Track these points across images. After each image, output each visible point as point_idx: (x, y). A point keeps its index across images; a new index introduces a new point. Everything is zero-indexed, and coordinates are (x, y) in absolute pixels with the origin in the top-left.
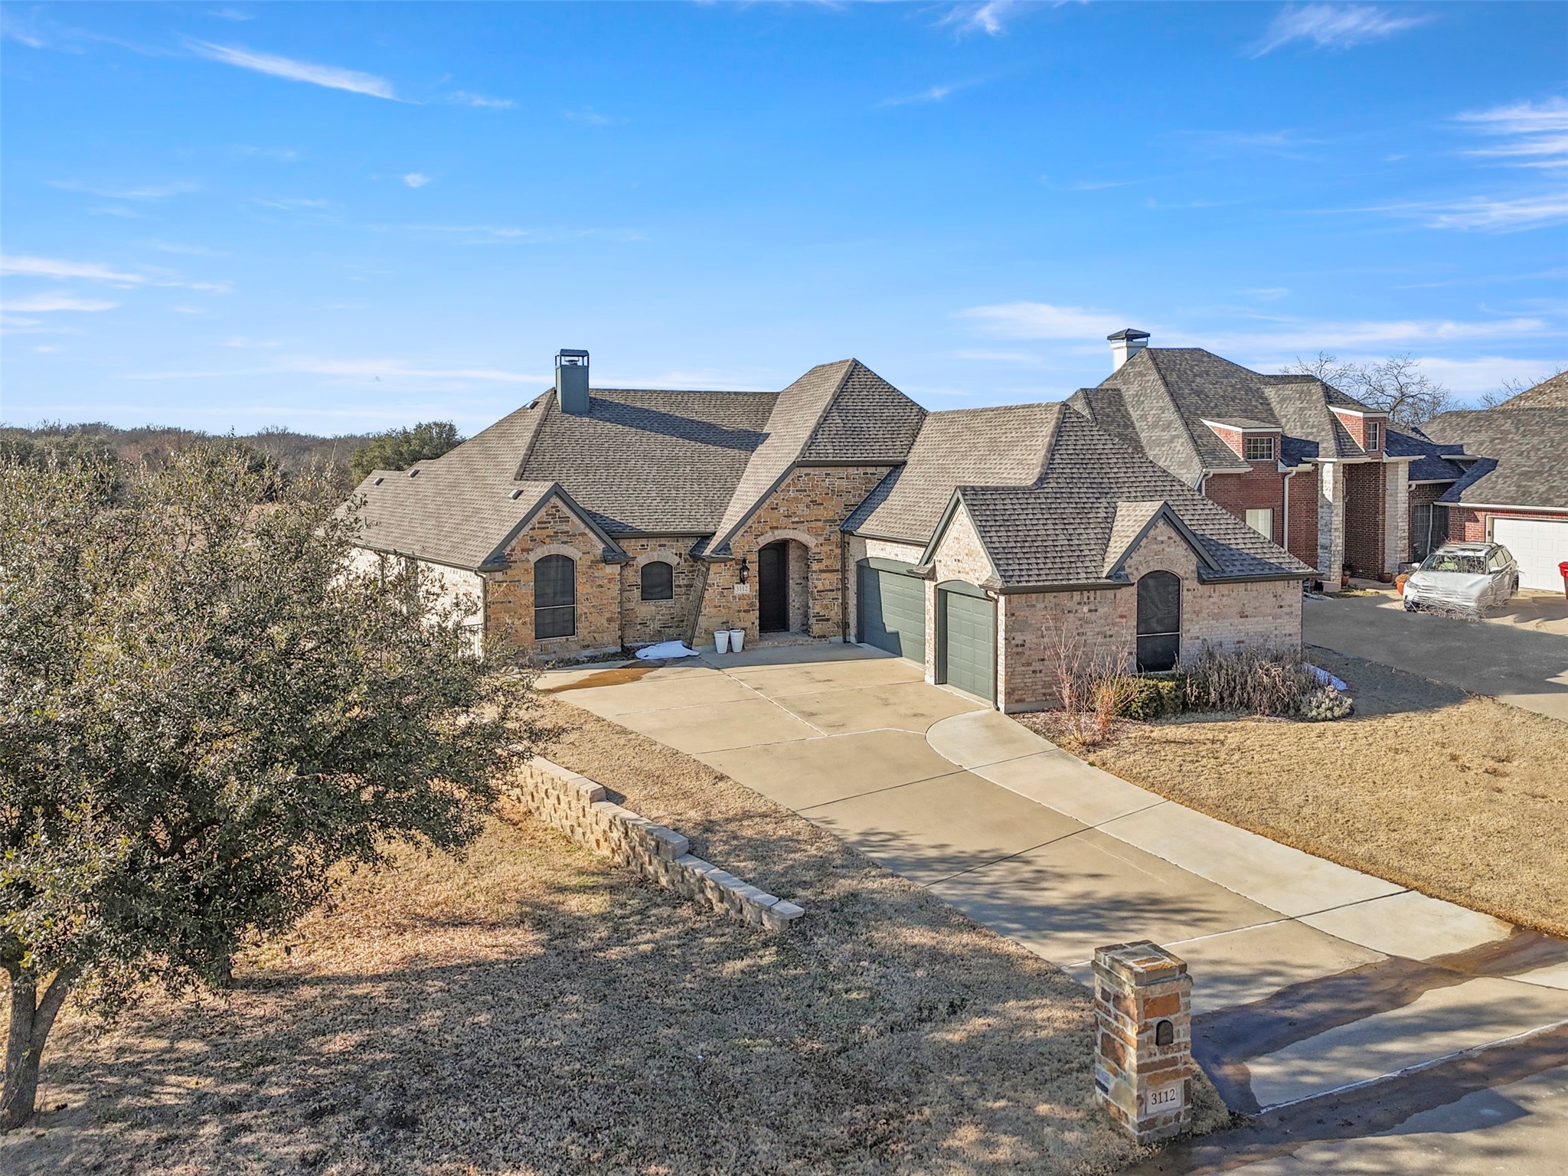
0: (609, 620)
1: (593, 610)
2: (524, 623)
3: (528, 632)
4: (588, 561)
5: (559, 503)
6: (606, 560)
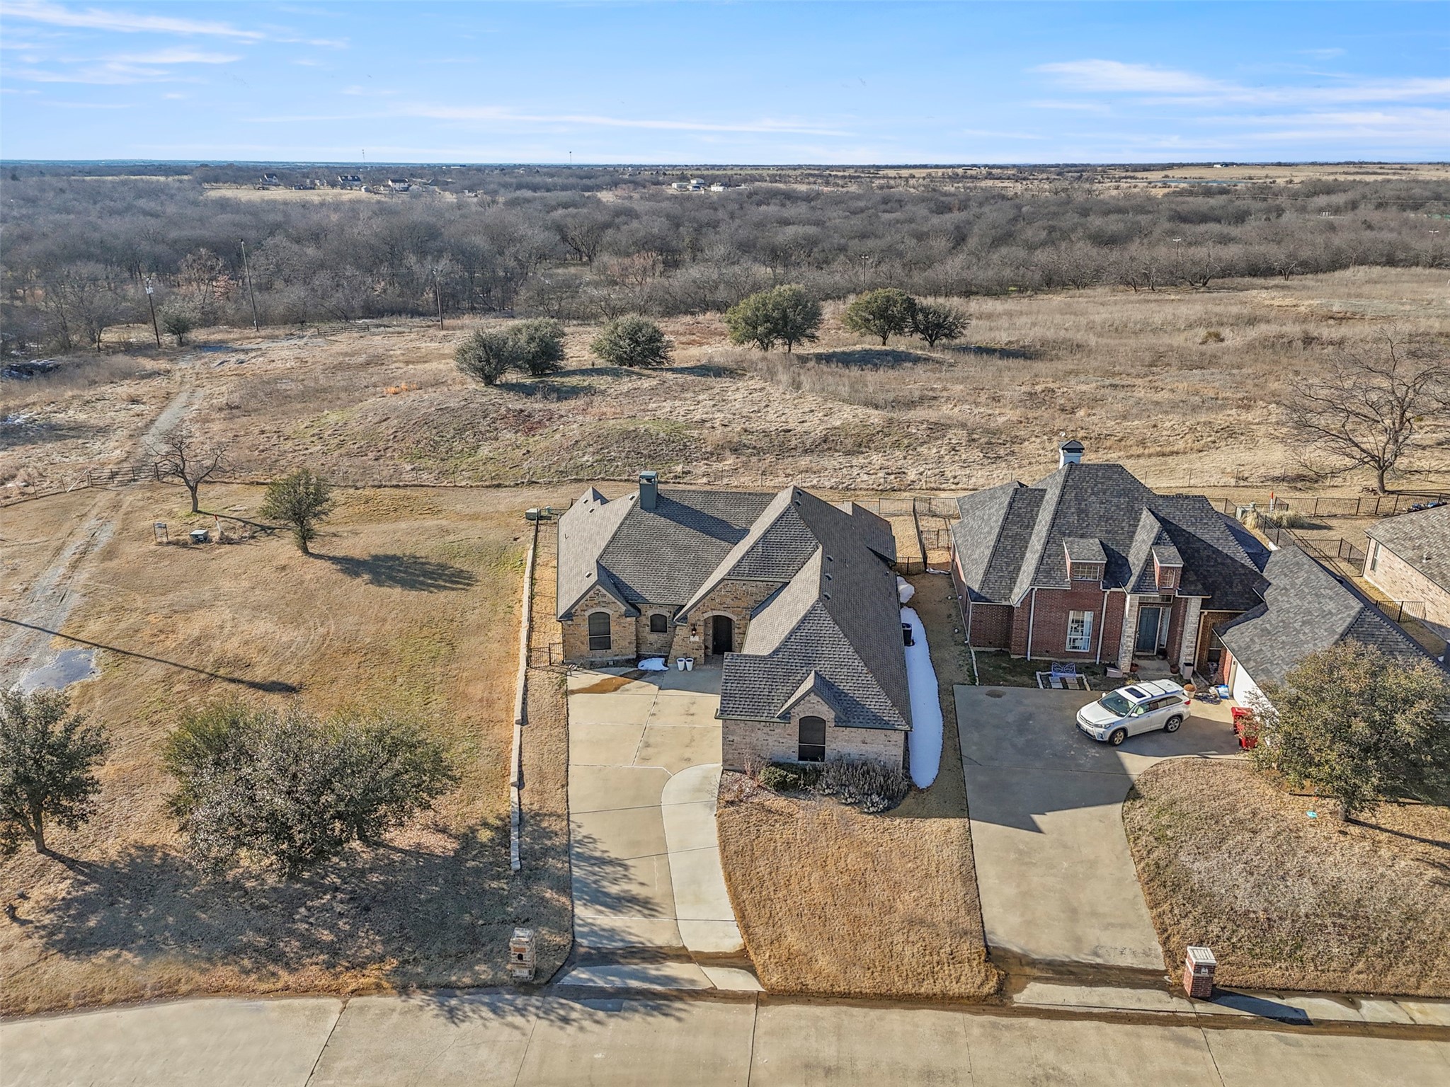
0: (630, 643)
1: (619, 638)
2: (583, 643)
3: (585, 648)
4: (617, 615)
5: (601, 588)
6: (627, 615)
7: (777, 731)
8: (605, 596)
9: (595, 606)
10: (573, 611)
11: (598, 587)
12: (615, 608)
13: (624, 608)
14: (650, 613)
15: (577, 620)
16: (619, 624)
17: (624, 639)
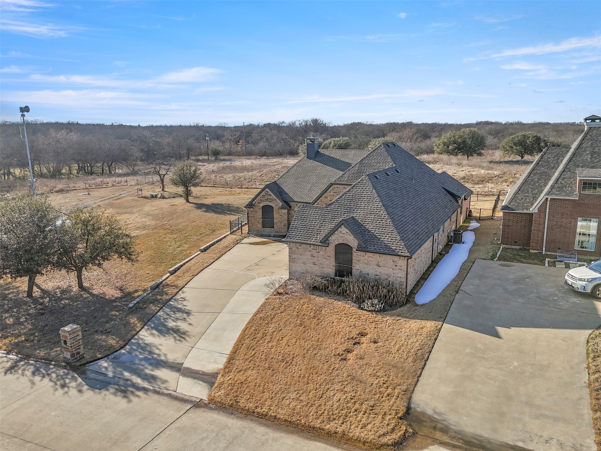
0: (284, 226)
1: (278, 222)
2: (259, 223)
3: (260, 226)
4: (277, 207)
5: (269, 191)
6: (282, 208)
8: (270, 195)
9: (265, 201)
10: (254, 203)
11: (267, 189)
12: (276, 204)
13: (281, 204)
15: (256, 209)
16: (278, 213)
17: (281, 223)
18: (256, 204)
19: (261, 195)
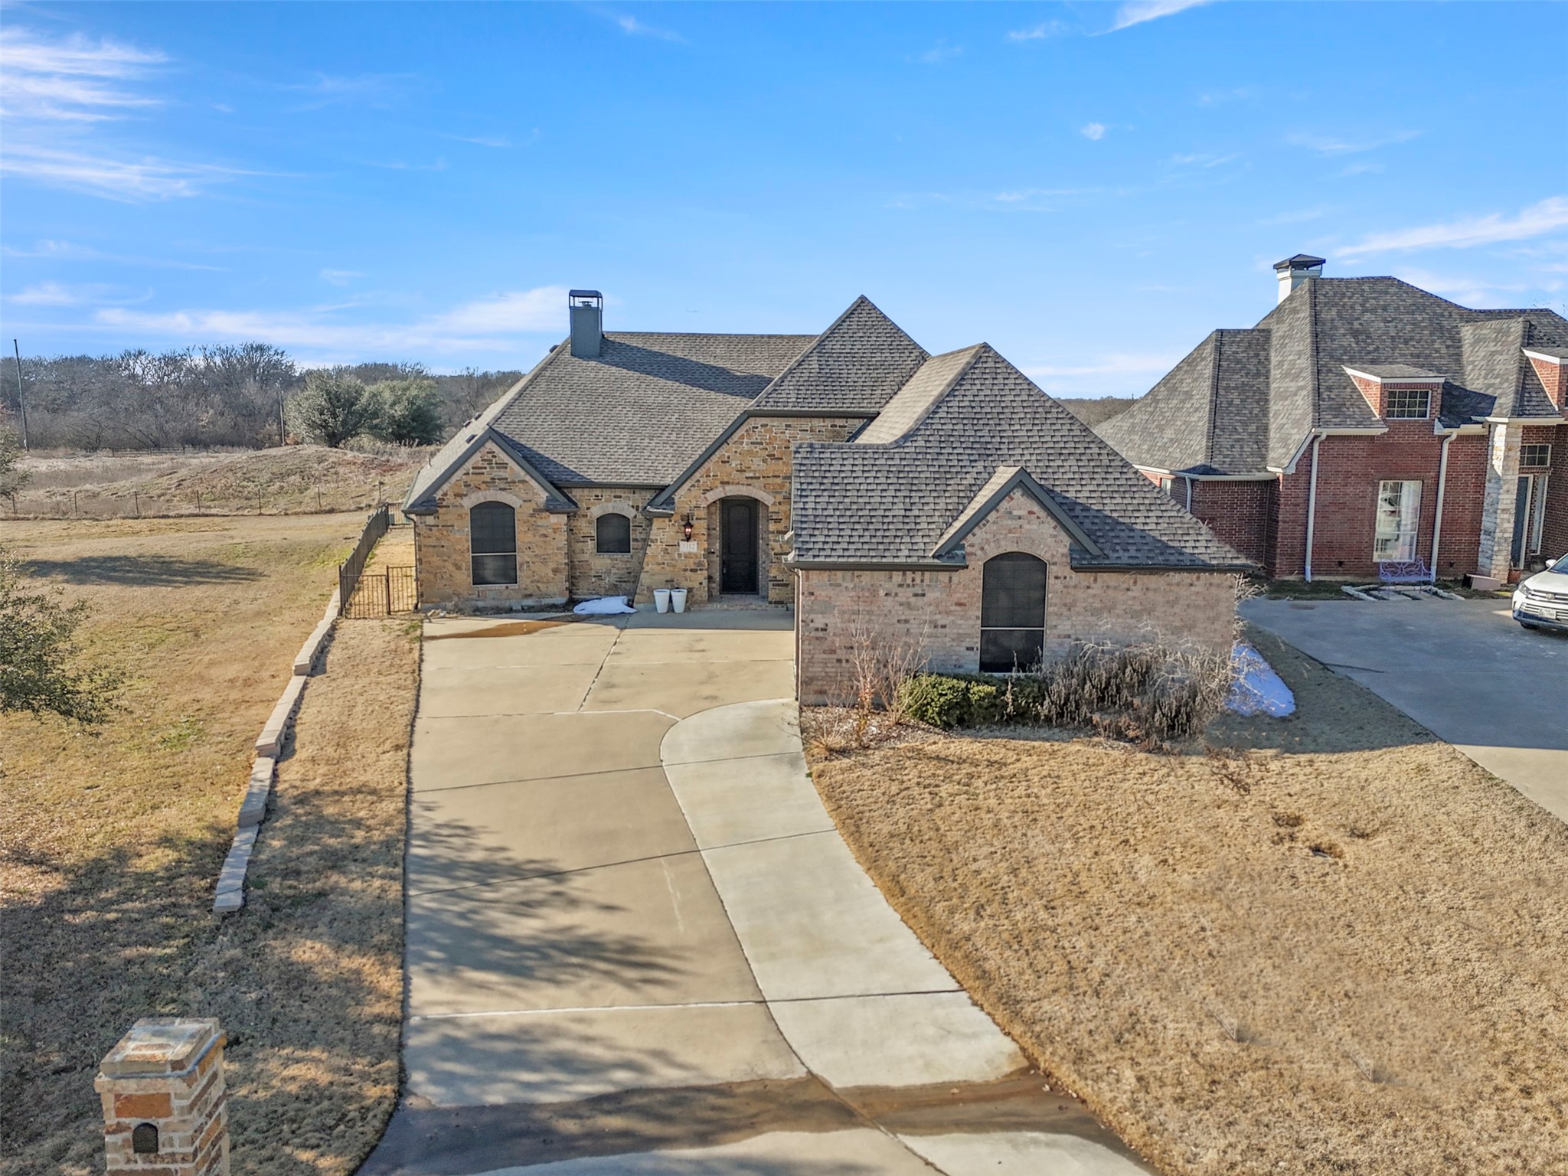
0: (555, 571)
1: (534, 559)
2: (459, 568)
3: (464, 577)
4: (529, 508)
6: (550, 508)
7: (931, 596)
8: (503, 466)
9: (483, 486)
10: (438, 495)
11: (490, 445)
12: (525, 495)
13: (544, 495)
14: (596, 511)
15: (446, 516)
16: (534, 528)
17: (544, 562)
18: (450, 499)
19: (469, 465)
